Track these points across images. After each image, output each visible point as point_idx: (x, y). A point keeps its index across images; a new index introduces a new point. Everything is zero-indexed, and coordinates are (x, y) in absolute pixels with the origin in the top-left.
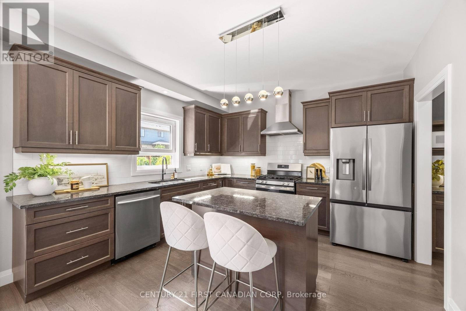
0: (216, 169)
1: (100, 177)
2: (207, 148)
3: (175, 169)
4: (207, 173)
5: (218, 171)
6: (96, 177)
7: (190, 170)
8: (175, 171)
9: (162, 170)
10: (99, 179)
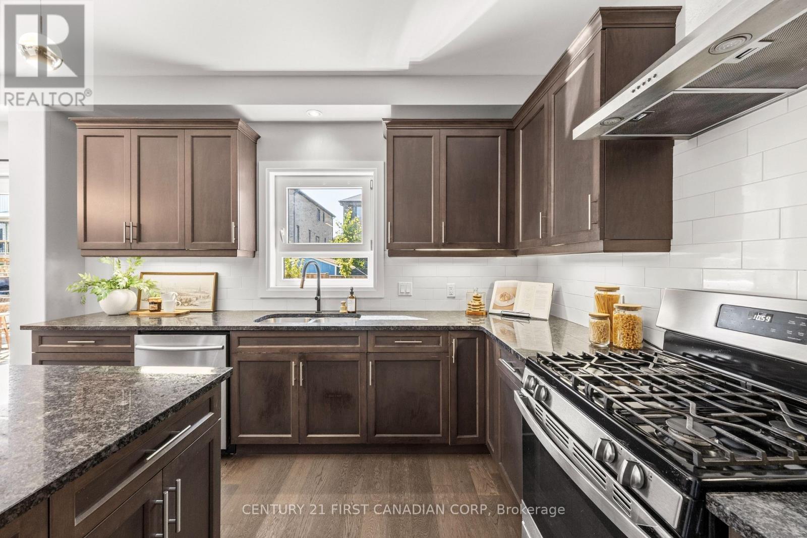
0: (502, 296)
1: (203, 295)
2: (438, 235)
3: (352, 289)
4: (465, 308)
5: (506, 304)
6: (198, 295)
7: (408, 295)
8: (352, 293)
9: (316, 290)
10: (202, 298)
